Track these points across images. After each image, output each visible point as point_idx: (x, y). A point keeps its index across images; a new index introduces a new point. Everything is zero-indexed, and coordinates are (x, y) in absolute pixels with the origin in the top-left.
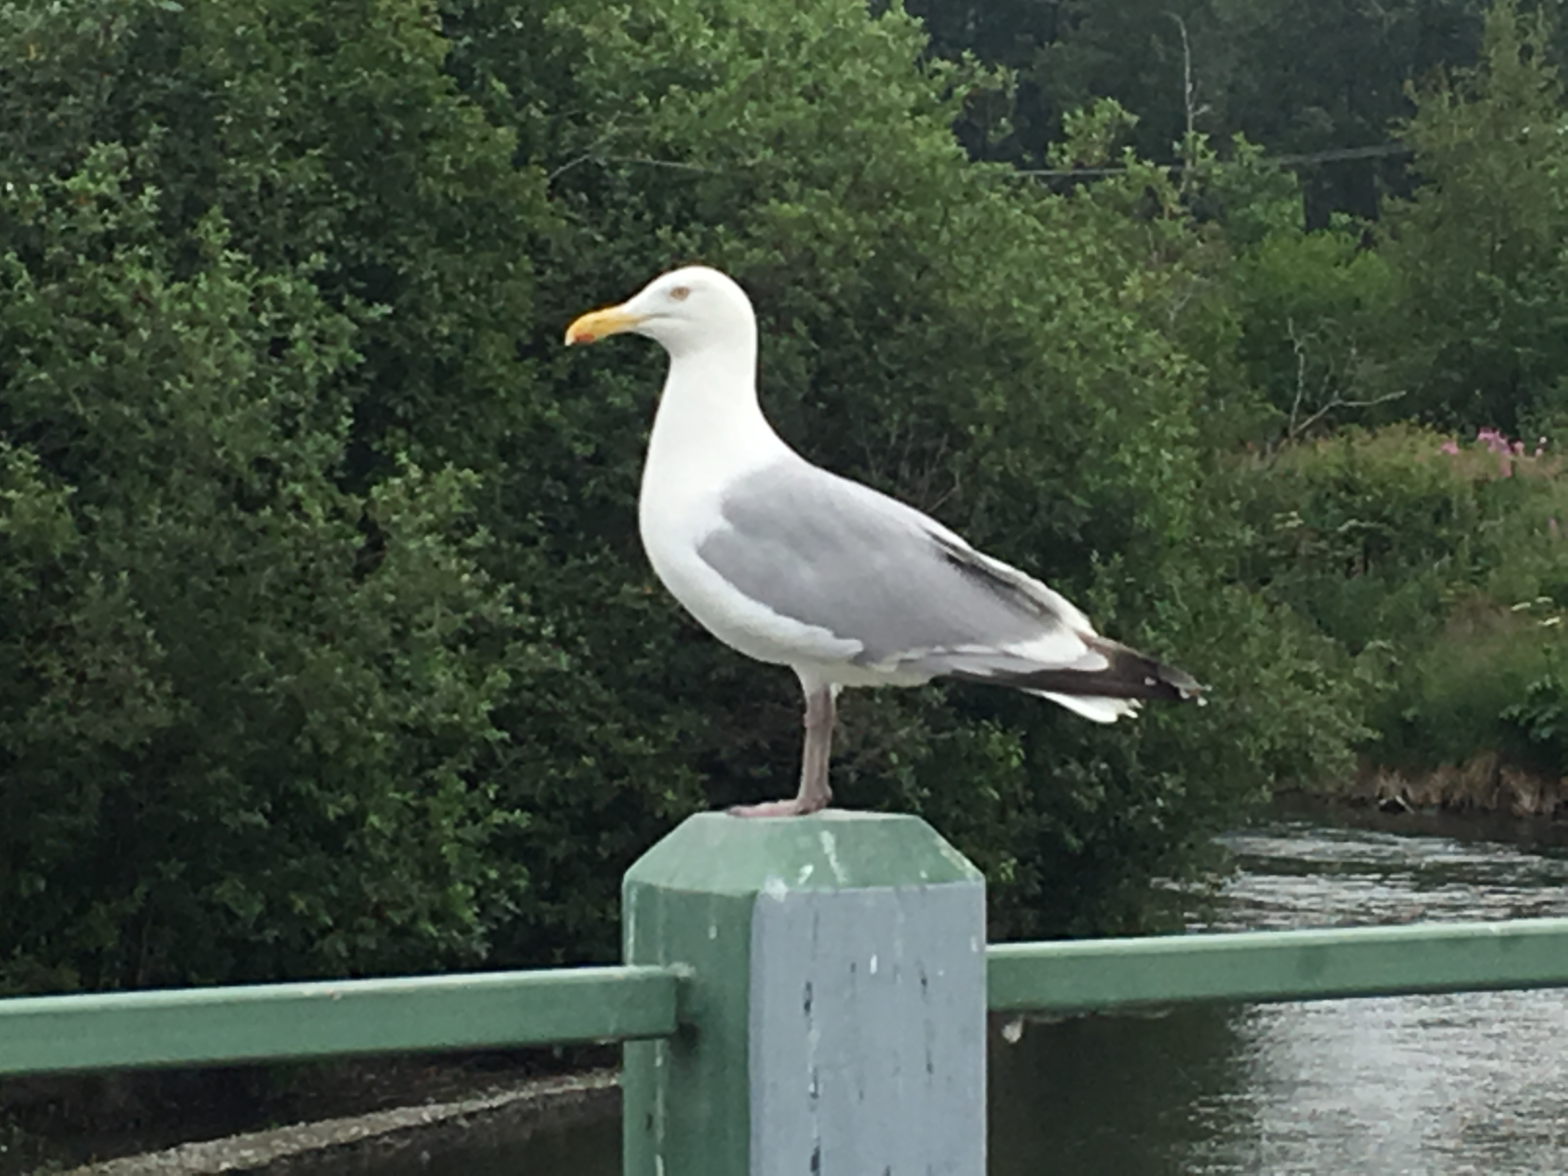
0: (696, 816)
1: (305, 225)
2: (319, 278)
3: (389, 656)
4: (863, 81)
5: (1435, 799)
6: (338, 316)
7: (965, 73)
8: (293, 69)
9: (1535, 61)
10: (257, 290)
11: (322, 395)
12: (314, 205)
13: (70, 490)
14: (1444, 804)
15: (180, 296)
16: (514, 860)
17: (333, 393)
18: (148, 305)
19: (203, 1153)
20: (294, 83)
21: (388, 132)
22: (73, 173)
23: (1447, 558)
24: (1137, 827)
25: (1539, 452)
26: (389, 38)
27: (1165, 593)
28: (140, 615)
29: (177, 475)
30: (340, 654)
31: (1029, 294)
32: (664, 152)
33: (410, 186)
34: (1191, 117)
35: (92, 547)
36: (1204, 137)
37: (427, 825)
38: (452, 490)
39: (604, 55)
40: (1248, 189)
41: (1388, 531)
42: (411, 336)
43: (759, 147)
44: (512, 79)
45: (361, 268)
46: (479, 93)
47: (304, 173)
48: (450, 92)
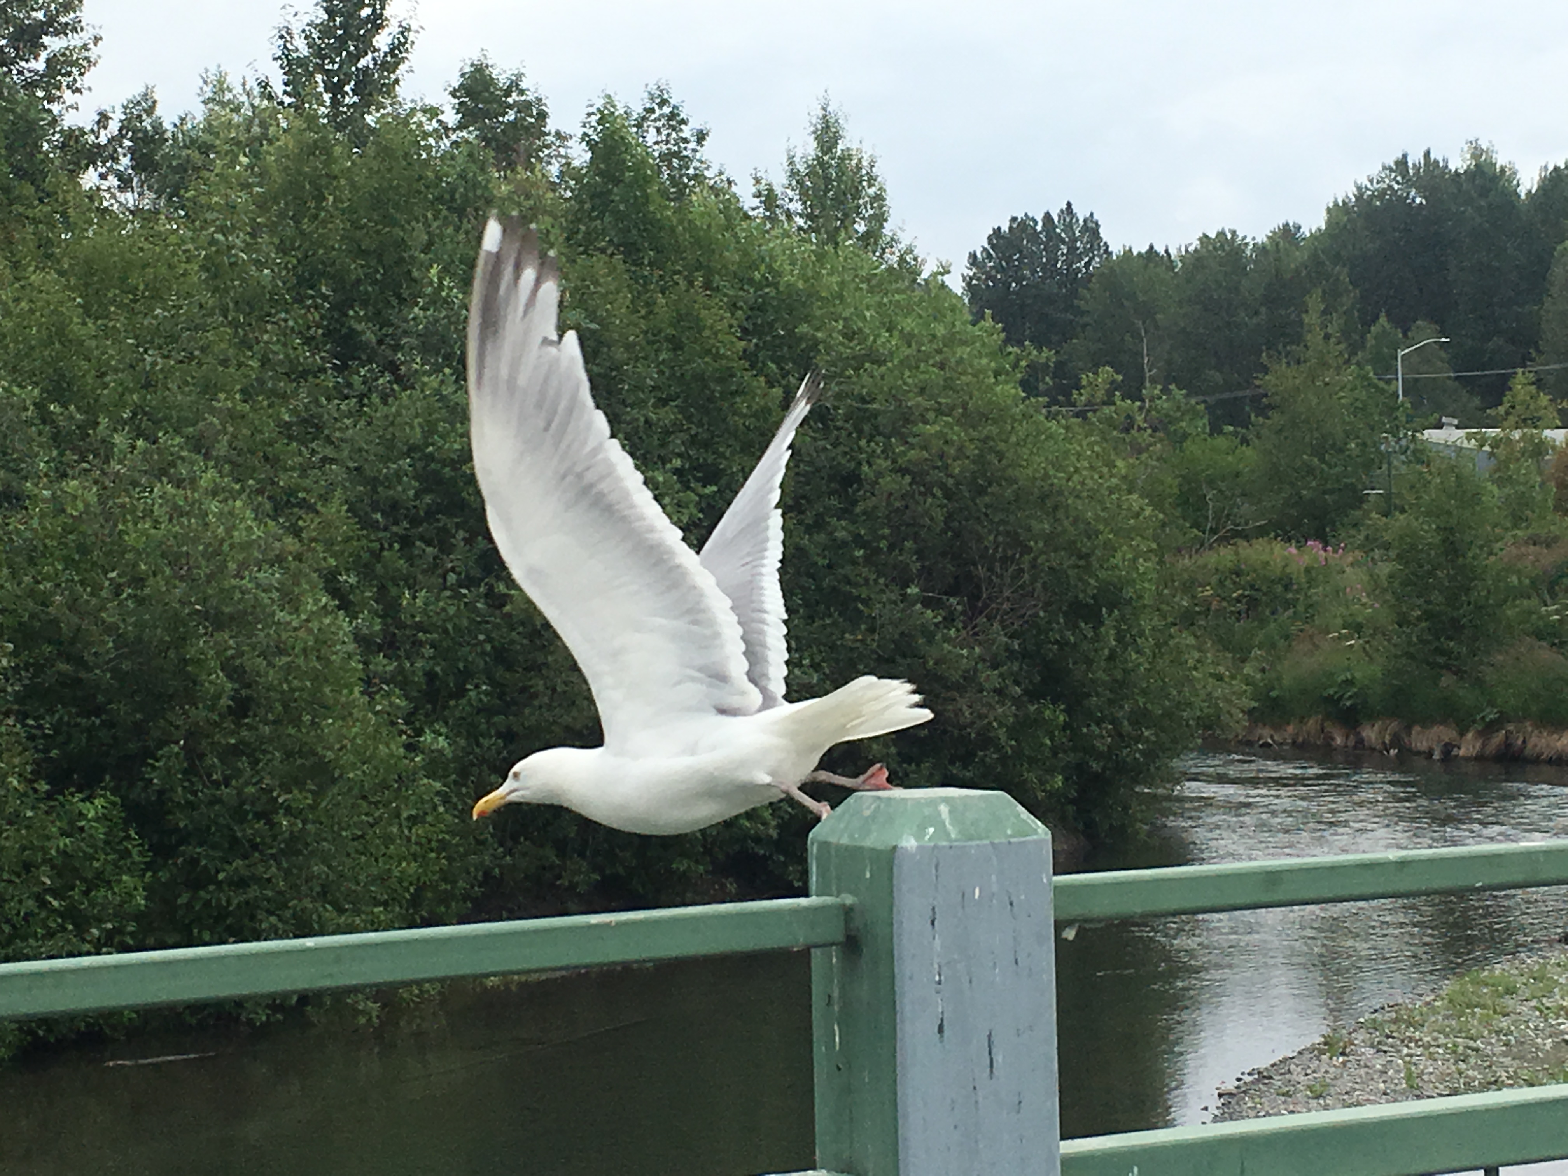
1: (669, 443)
2: (677, 472)
4: (967, 357)
5: (1290, 741)
6: (689, 492)
7: (1025, 354)
8: (661, 359)
9: (1333, 340)
12: (673, 432)
14: (1294, 743)
20: (662, 367)
21: (713, 391)
23: (1292, 610)
24: (1128, 759)
25: (1340, 551)
26: (712, 341)
27: (1142, 634)
32: (863, 400)
33: (724, 420)
34: (1148, 375)
36: (1159, 387)
39: (829, 349)
40: (1179, 414)
41: (1259, 596)
43: (914, 396)
44: (779, 361)
45: (700, 466)
46: (762, 370)
47: (668, 415)
48: (746, 370)
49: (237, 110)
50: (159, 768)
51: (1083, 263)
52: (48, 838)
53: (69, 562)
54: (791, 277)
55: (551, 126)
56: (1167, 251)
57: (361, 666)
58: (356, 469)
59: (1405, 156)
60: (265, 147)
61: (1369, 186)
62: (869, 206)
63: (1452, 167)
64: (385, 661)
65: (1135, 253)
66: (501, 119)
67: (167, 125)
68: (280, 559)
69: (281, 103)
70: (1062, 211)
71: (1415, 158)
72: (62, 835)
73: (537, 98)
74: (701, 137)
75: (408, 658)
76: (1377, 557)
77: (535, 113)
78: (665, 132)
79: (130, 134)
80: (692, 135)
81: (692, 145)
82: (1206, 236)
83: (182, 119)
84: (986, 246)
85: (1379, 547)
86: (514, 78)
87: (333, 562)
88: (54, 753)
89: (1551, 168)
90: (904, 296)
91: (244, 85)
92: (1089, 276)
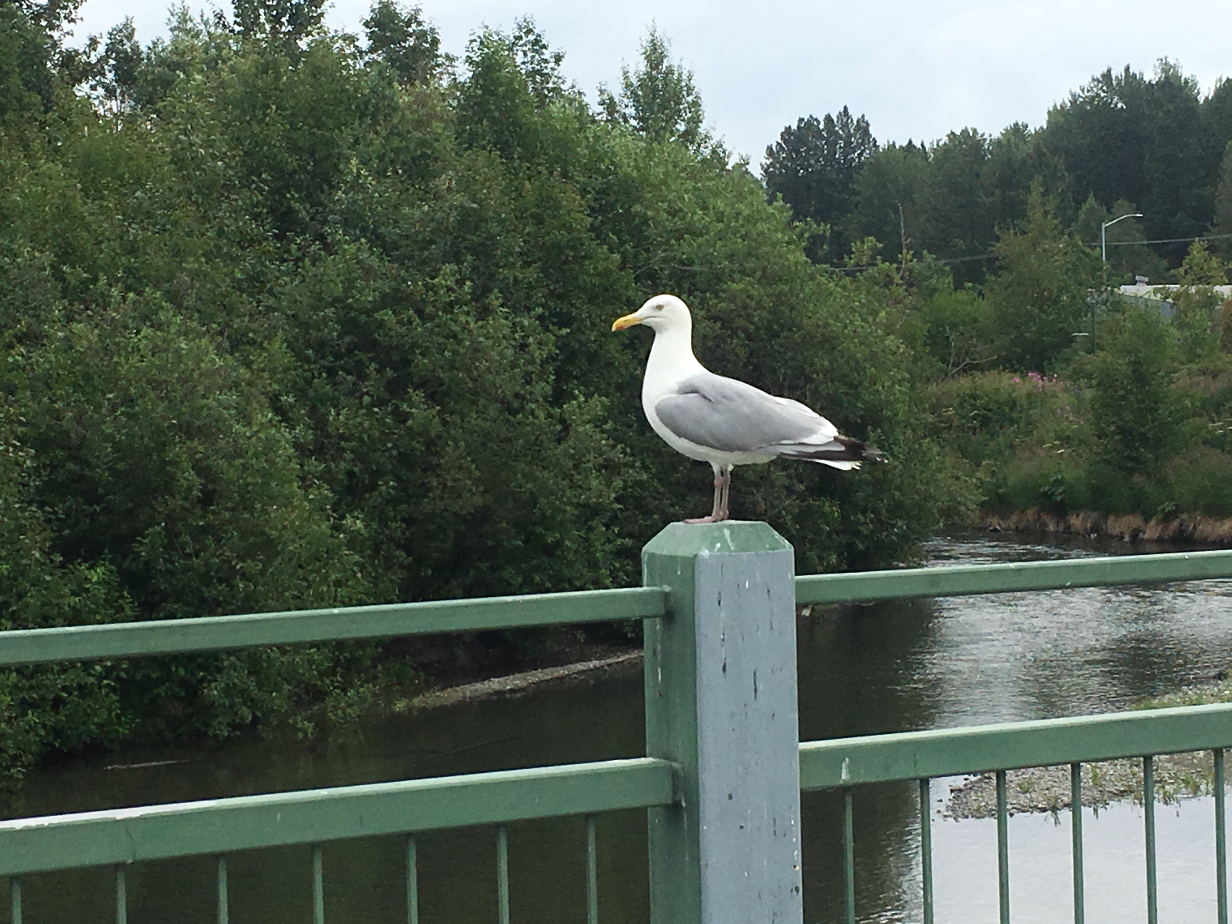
0: (672, 524)
1: (532, 296)
2: (541, 318)
3: (572, 475)
4: (766, 231)
5: (1013, 527)
6: (548, 334)
7: (807, 227)
8: (526, 231)
9: (1049, 217)
10: (513, 324)
11: (542, 366)
12: (536, 287)
13: (438, 408)
14: (1017, 529)
15: (481, 327)
16: (626, 558)
17: (546, 366)
18: (470, 331)
19: (498, 682)
20: (527, 237)
21: (567, 257)
22: (436, 277)
23: (1016, 426)
24: (886, 540)
25: (1054, 380)
26: (567, 218)
27: (898, 444)
28: (469, 459)
29: (482, 401)
30: (552, 474)
31: (837, 318)
32: (682, 263)
33: (576, 279)
34: (904, 243)
35: (448, 432)
36: (911, 252)
37: (589, 545)
38: (597, 406)
39: (657, 223)
40: (929, 273)
41: (990, 414)
42: (579, 341)
43: (723, 261)
44: (618, 233)
45: (557, 314)
46: (605, 239)
47: (532, 274)
48: (592, 240)
49: (197, 35)
50: (146, 544)
51: (856, 154)
52: (62, 596)
53: (77, 387)
54: (628, 168)
55: (442, 50)
56: (922, 145)
57: (298, 466)
58: (293, 316)
59: (1109, 71)
60: (220, 65)
61: (1081, 94)
62: (688, 110)
63: (1147, 79)
64: (316, 463)
65: (897, 147)
66: (403, 44)
67: (143, 48)
68: (236, 385)
69: (232, 31)
70: (840, 113)
71: (1118, 72)
72: (72, 595)
73: (431, 29)
74: (558, 59)
75: (333, 461)
76: (1082, 385)
77: (429, 40)
78: (530, 54)
79: (114, 55)
80: (551, 57)
81: (551, 65)
82: (953, 133)
83: (155, 44)
84: (780, 141)
85: (1083, 377)
86: (413, 13)
87: (276, 386)
88: (66, 532)
89: (1224, 80)
90: (714, 182)
91: (202, 16)
92: (861, 165)
